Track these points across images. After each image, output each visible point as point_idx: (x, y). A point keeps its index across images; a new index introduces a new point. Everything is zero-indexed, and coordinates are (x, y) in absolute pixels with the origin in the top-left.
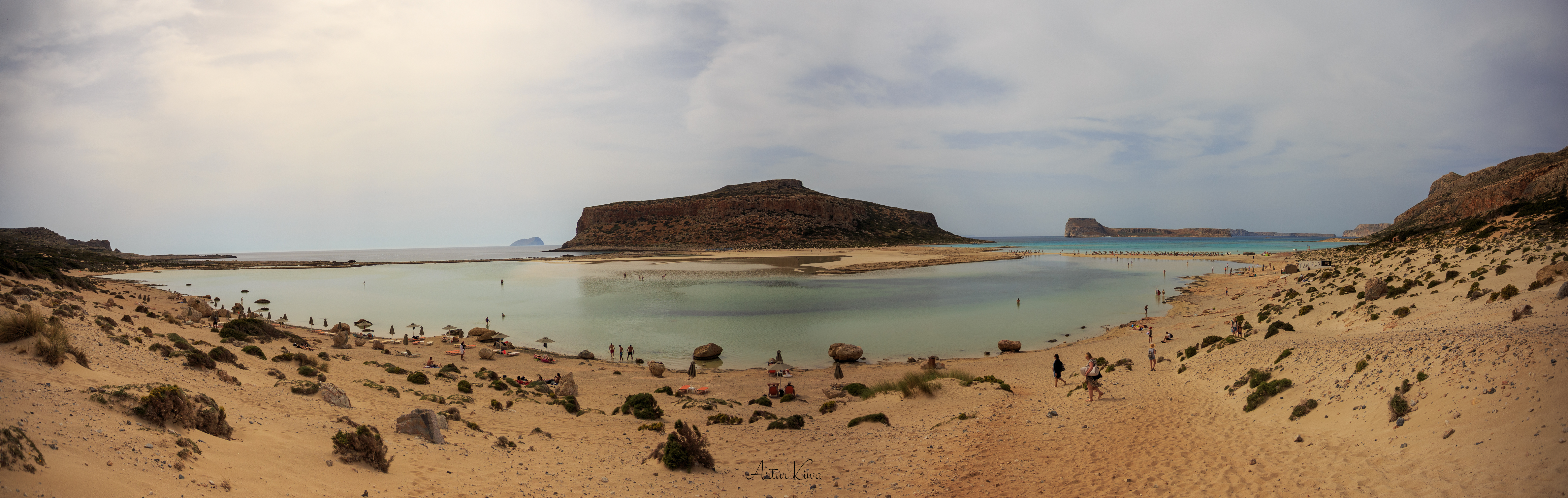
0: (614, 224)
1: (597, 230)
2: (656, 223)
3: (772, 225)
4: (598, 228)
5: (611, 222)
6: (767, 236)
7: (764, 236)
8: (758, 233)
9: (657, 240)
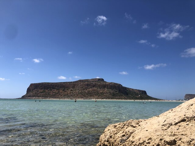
0: (43, 89)
1: (37, 92)
2: (59, 90)
3: (101, 92)
4: (37, 91)
5: (42, 89)
6: (101, 95)
7: (100, 95)
8: (98, 94)
9: (61, 96)
